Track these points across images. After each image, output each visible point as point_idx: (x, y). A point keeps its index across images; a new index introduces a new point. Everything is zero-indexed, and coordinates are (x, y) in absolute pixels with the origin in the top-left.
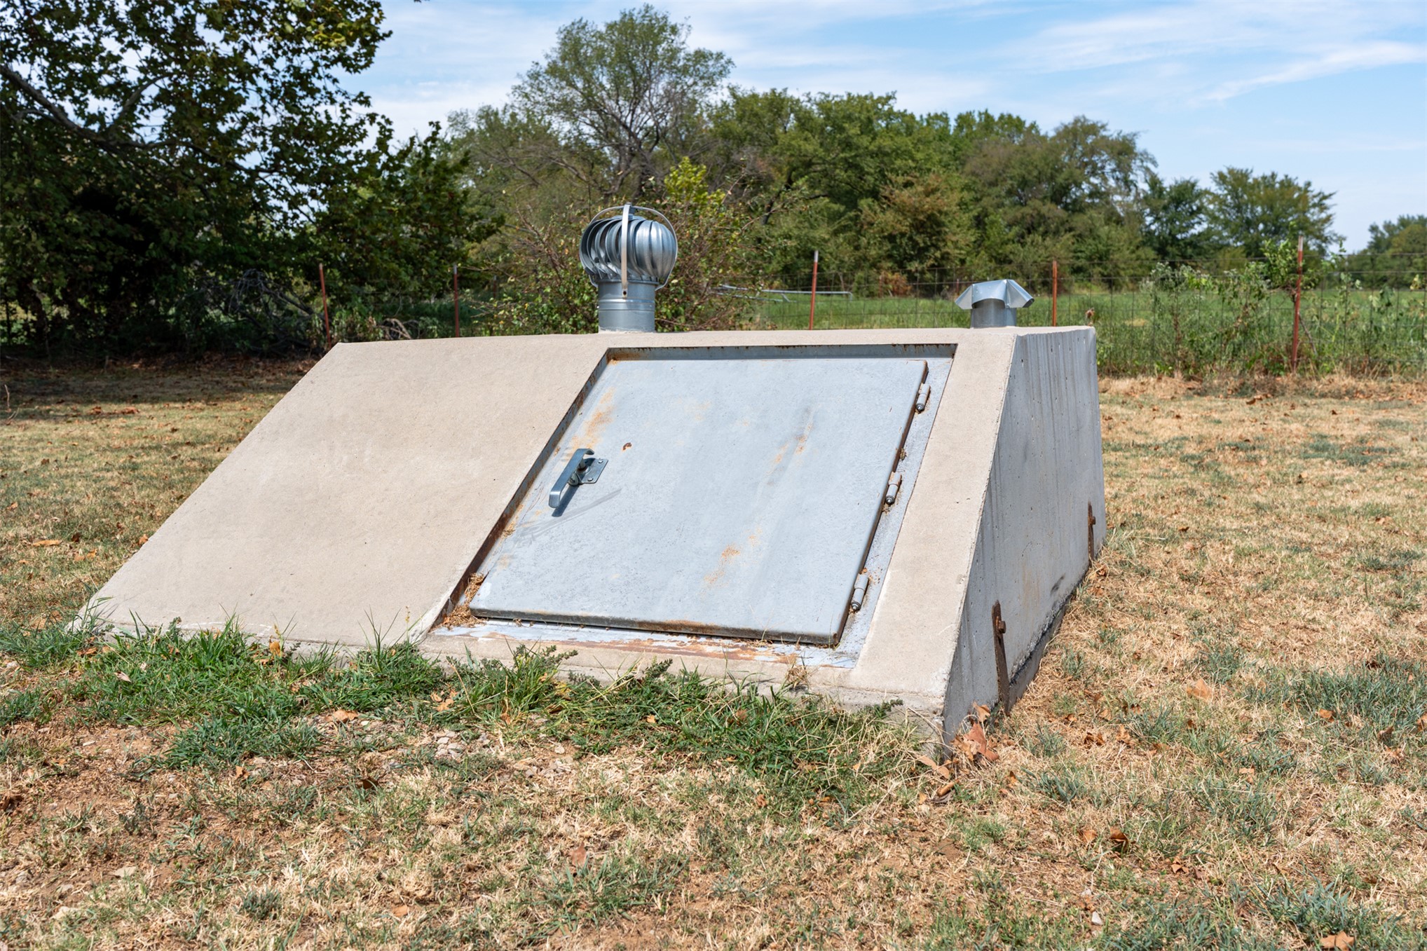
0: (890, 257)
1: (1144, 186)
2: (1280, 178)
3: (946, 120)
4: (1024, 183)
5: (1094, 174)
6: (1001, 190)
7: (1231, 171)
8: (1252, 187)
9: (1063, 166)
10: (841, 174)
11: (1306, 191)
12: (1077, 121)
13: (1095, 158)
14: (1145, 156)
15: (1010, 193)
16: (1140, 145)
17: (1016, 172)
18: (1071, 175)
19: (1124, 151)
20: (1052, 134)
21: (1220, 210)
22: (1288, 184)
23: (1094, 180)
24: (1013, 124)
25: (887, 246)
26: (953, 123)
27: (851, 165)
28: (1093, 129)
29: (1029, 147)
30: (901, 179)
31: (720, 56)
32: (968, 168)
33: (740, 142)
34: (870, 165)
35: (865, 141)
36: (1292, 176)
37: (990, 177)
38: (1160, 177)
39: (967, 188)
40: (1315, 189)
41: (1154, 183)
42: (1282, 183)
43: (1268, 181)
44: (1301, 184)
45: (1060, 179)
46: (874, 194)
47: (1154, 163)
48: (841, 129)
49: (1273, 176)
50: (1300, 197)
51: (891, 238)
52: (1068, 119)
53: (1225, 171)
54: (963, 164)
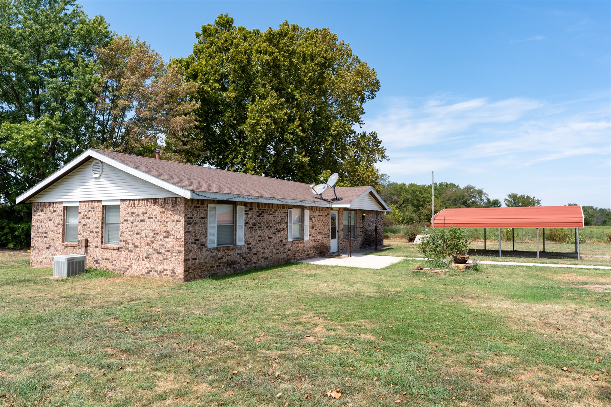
0: (426, 219)
1: (486, 201)
2: (526, 196)
3: (437, 184)
4: (456, 200)
5: (473, 198)
6: (450, 202)
7: (512, 194)
8: (518, 198)
9: (465, 196)
10: (415, 202)
11: (534, 199)
12: (468, 186)
13: (473, 194)
14: (485, 194)
15: (452, 202)
16: (484, 191)
17: (454, 198)
18: (467, 199)
19: (480, 192)
20: (462, 189)
21: (510, 204)
22: (528, 198)
23: (473, 199)
24: (453, 185)
25: (426, 217)
26: (438, 185)
27: (418, 200)
28: (472, 188)
29: (457, 192)
30: (428, 203)
31: (386, 175)
32: (442, 196)
33: (394, 195)
34: (421, 200)
35: (420, 195)
36: (529, 195)
37: (448, 199)
38: (490, 198)
39: (442, 202)
40: (536, 199)
41: (488, 200)
42: (527, 197)
43: (523, 197)
44: (532, 198)
45: (464, 199)
46: (422, 206)
47: (488, 195)
48: (415, 193)
49: (524, 195)
50: (532, 201)
51: (427, 215)
52: (466, 186)
53: (511, 194)
54: (441, 196)
